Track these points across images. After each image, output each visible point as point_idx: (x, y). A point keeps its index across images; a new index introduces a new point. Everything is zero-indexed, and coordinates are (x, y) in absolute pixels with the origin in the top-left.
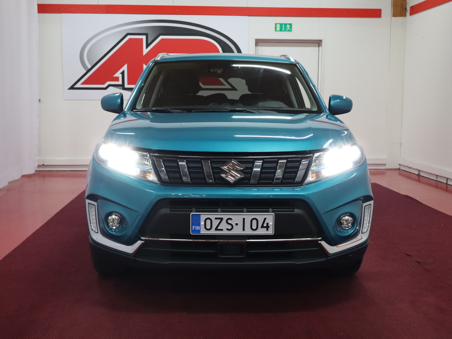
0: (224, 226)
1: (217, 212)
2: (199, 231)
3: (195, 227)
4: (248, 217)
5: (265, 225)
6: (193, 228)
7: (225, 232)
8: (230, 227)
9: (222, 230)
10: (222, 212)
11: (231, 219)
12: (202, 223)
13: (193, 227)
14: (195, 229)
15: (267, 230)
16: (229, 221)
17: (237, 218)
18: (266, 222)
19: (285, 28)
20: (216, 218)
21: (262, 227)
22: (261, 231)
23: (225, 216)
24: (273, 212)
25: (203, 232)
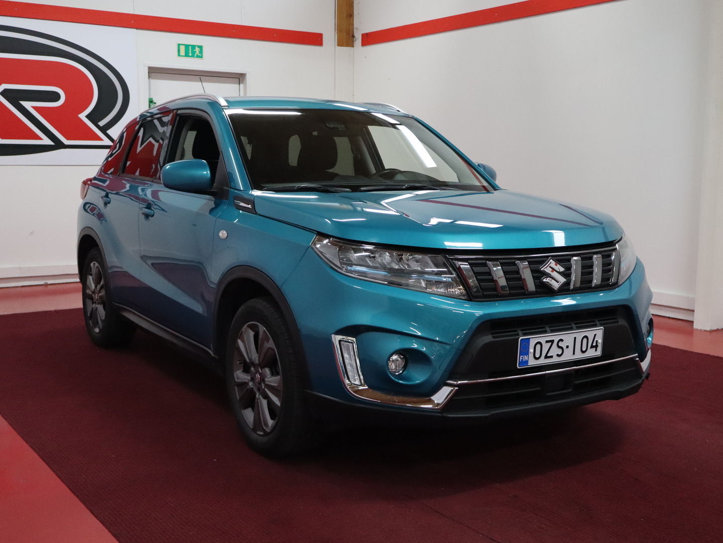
0: (555, 351)
1: (545, 332)
2: (527, 362)
3: (523, 358)
4: (579, 334)
5: (594, 344)
6: (521, 359)
7: (556, 360)
8: (560, 352)
9: (551, 357)
10: (552, 331)
11: (562, 340)
12: (532, 350)
13: (521, 357)
14: (522, 360)
15: (596, 350)
16: (561, 344)
17: (568, 338)
18: (596, 340)
19: (193, 53)
20: (547, 342)
21: (592, 347)
22: (591, 353)
23: (556, 337)
24: (601, 325)
25: (532, 362)
